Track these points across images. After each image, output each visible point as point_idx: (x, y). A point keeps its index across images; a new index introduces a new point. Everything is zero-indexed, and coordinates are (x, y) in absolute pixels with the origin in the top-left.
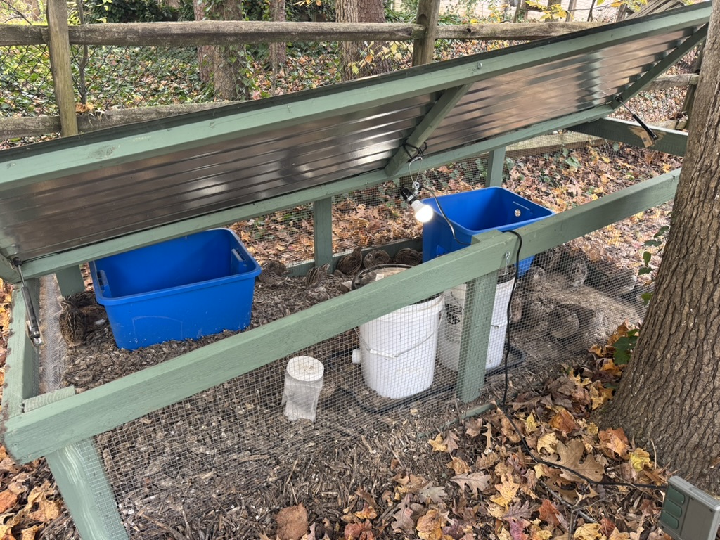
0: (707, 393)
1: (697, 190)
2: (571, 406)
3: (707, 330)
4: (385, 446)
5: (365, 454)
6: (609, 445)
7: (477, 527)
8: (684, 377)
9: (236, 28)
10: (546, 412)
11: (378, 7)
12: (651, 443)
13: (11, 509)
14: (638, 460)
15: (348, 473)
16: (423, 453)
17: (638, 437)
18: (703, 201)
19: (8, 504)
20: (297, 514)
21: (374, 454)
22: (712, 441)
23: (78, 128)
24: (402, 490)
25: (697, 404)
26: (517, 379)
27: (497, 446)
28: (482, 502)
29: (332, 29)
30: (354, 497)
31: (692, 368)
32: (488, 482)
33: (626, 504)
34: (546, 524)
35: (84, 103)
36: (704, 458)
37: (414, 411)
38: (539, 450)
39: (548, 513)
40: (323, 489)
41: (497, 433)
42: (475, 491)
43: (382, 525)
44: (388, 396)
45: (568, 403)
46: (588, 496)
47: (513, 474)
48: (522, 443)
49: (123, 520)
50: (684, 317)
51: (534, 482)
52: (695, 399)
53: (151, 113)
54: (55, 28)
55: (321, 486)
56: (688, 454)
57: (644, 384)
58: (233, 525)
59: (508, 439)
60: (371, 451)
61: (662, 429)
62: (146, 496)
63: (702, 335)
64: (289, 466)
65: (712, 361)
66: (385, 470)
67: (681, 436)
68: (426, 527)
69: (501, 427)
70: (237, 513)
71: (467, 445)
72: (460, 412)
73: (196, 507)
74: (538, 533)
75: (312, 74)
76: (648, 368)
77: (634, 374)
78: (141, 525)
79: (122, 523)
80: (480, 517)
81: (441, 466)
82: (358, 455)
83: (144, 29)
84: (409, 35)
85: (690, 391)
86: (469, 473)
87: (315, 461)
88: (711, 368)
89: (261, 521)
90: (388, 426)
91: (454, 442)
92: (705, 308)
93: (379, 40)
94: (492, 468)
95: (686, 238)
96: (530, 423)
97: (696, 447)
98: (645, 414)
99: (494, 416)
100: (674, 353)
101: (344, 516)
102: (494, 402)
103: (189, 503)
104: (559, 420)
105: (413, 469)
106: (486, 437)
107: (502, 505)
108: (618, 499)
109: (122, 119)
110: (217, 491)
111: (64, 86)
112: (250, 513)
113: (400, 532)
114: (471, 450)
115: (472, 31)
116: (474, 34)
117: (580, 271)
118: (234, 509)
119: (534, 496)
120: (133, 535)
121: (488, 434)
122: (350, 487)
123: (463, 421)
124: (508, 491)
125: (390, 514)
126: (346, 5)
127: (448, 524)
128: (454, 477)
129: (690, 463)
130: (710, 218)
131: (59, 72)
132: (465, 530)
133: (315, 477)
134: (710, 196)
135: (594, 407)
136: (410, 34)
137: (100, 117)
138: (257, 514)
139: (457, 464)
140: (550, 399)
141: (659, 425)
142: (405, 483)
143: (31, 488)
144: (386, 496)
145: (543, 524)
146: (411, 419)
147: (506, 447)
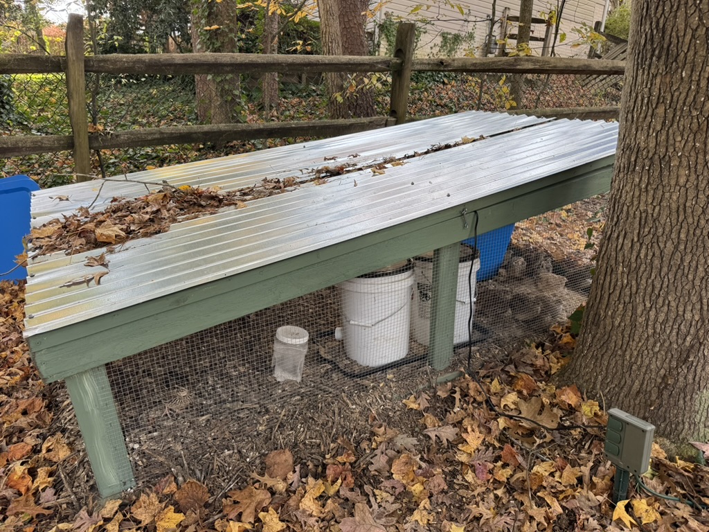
0: (643, 342)
1: (622, 165)
2: (532, 372)
3: (638, 285)
4: (364, 403)
5: (345, 409)
6: (563, 398)
7: (446, 470)
8: (623, 330)
9: (232, 59)
10: (510, 379)
11: (361, 47)
12: (600, 395)
13: (26, 457)
14: (588, 410)
15: (330, 424)
16: (398, 410)
17: (589, 391)
18: (627, 174)
19: (24, 452)
20: (284, 457)
21: (354, 409)
22: (651, 386)
23: (90, 146)
24: (379, 439)
25: (635, 353)
26: (484, 351)
27: (465, 405)
28: (450, 450)
29: (318, 61)
30: (335, 445)
31: (629, 321)
32: (457, 434)
33: (579, 446)
34: (508, 465)
35: (95, 124)
36: (645, 403)
37: (390, 376)
38: (502, 406)
39: (509, 457)
40: (308, 437)
41: (465, 395)
42: (445, 442)
43: (360, 467)
44: (367, 365)
45: (530, 370)
46: (545, 440)
47: (479, 426)
48: (488, 402)
49: (129, 454)
50: (619, 276)
51: (497, 433)
52: (633, 348)
53: (154, 134)
54: (72, 57)
55: (306, 435)
56: (632, 401)
57: (592, 342)
58: (226, 465)
59: (475, 399)
60: (350, 406)
61: (609, 380)
62: (150, 432)
63: (634, 289)
64: (277, 416)
65: (645, 312)
66: (364, 423)
67: (624, 385)
68: (400, 471)
69: (469, 389)
70: (230, 456)
71: (438, 405)
72: (432, 378)
73: (193, 448)
74: (500, 472)
75: (302, 113)
76: (594, 327)
77: (584, 335)
78: (144, 460)
79: (128, 456)
80: (449, 461)
81: (415, 422)
82: (339, 409)
83: (151, 60)
84: (386, 66)
85: (629, 341)
86: (439, 426)
87: (300, 414)
88: (644, 319)
89: (252, 463)
90: (366, 387)
91: (425, 400)
92: (635, 265)
93: (361, 71)
94: (460, 422)
95: (616, 208)
96: (495, 386)
97: (638, 392)
98: (594, 370)
99: (463, 382)
100: (614, 310)
101: (326, 460)
102: (462, 369)
103: (187, 443)
104: (521, 383)
105: (389, 424)
106: (455, 398)
107: (469, 452)
108: (572, 443)
109: (129, 138)
110: (213, 434)
111: (79, 108)
112: (241, 457)
113: (377, 474)
114: (442, 408)
115: (445, 64)
116: (446, 66)
117: (544, 267)
118: (227, 452)
119: (497, 445)
120: (137, 470)
121: (457, 396)
122: (332, 436)
123: (434, 385)
124: (474, 439)
125: (368, 459)
126: (331, 42)
127: (420, 468)
128: (426, 430)
129: (634, 409)
130: (633, 187)
131: (75, 95)
132: (435, 473)
133: (301, 427)
134: (631, 169)
135: (553, 372)
136: (388, 66)
137: (109, 137)
138: (248, 457)
139: (428, 419)
140: (512, 366)
141: (606, 377)
142: (380, 433)
143: (44, 439)
144: (364, 445)
145: (505, 466)
146: (387, 382)
147: (473, 406)
